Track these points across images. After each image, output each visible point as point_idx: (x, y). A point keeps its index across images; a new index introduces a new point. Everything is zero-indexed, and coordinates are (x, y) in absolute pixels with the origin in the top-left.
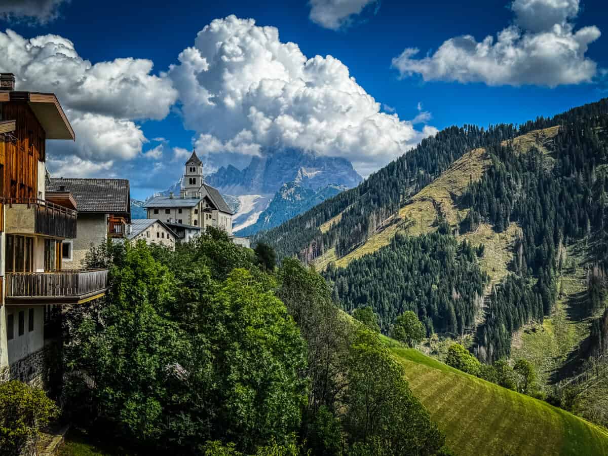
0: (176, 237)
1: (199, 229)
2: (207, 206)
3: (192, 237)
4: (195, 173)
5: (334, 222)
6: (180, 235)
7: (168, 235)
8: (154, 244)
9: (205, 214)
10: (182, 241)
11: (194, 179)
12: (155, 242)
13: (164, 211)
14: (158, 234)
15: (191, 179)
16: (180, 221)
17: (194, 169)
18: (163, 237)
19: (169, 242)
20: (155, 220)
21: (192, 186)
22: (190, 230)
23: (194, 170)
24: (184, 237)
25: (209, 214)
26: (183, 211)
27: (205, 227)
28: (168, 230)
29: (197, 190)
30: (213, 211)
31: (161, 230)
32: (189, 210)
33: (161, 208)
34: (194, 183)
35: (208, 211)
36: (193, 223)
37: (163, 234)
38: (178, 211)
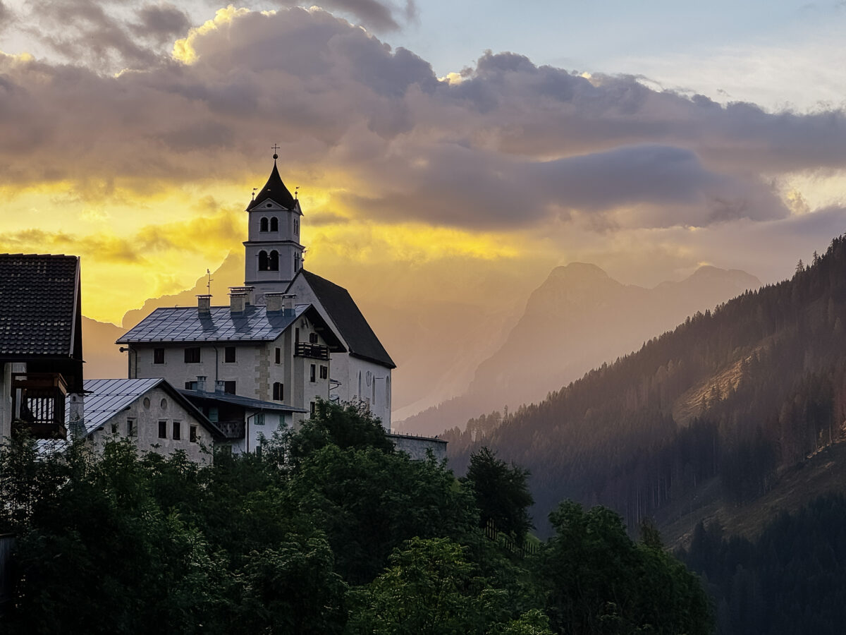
0: (217, 437)
1: (289, 413)
2: (313, 338)
3: (269, 436)
4: (278, 236)
5: (717, 393)
6: (228, 431)
7: (193, 429)
8: (158, 458)
9: (307, 363)
10: (238, 450)
11: (275, 254)
12: (159, 452)
13: (181, 355)
14: (162, 426)
15: (263, 254)
16: (231, 386)
17: (274, 221)
18: (177, 436)
19: (200, 453)
20: (154, 382)
21: (269, 275)
22: (261, 413)
23: (275, 227)
24: (241, 436)
25: (319, 364)
26: (239, 354)
27: (308, 407)
28: (193, 414)
29: (281, 289)
30: (332, 355)
31: (173, 413)
32: (258, 352)
33: (174, 345)
34: (275, 268)
35: (316, 353)
36: (271, 392)
37: (177, 426)
38: (222, 355)
